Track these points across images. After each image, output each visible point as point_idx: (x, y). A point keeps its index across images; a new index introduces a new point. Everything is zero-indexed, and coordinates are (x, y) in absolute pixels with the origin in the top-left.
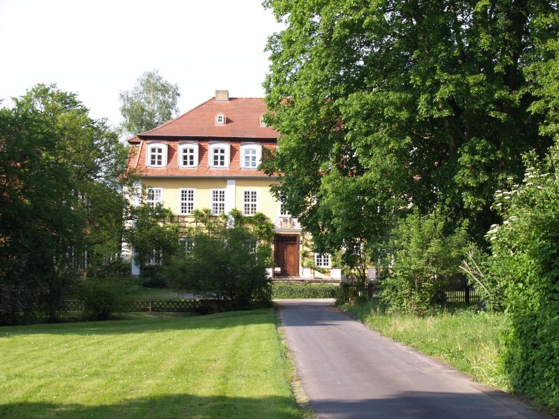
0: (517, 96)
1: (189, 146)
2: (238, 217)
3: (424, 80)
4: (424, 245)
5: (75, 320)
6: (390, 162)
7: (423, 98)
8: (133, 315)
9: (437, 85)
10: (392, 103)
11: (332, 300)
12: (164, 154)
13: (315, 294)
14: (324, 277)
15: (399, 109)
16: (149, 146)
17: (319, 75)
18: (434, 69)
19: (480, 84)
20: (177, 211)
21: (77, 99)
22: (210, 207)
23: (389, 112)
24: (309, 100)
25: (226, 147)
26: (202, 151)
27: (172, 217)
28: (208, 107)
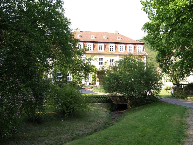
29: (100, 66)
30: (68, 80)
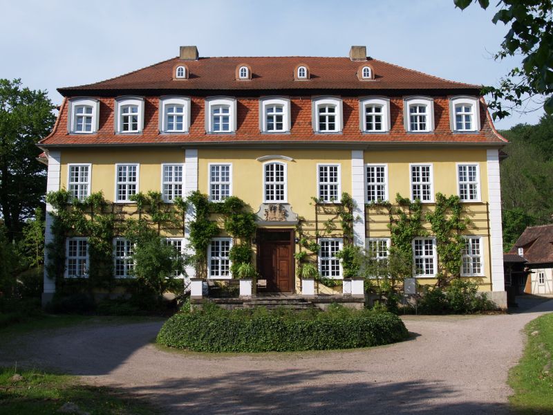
1: (131, 102)
2: (201, 203)
12: (95, 115)
14: (334, 292)
16: (73, 104)
25: (185, 103)
26: (151, 110)
27: (104, 205)
29: (270, 201)
30: (118, 273)
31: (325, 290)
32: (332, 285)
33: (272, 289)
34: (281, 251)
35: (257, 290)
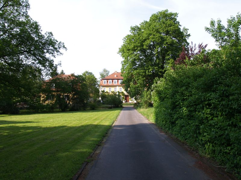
0: (163, 70)
1: (110, 80)
2: (119, 92)
3: (147, 68)
4: (147, 96)
5: (89, 110)
6: (142, 82)
7: (147, 71)
8: (98, 109)
9: (149, 69)
10: (142, 72)
11: (133, 106)
12: (106, 82)
13: (131, 105)
14: (133, 102)
15: (143, 73)
16: (104, 81)
17: (130, 67)
18: (149, 66)
19: (157, 69)
20: (108, 91)
21: (92, 73)
22: (114, 91)
23: (141, 73)
24: (128, 72)
25: (117, 80)
26: (113, 81)
27: (108, 92)
28: (114, 74)
31: (132, 102)
32: (133, 101)
33: (127, 102)
34: (127, 97)
35: (125, 102)
